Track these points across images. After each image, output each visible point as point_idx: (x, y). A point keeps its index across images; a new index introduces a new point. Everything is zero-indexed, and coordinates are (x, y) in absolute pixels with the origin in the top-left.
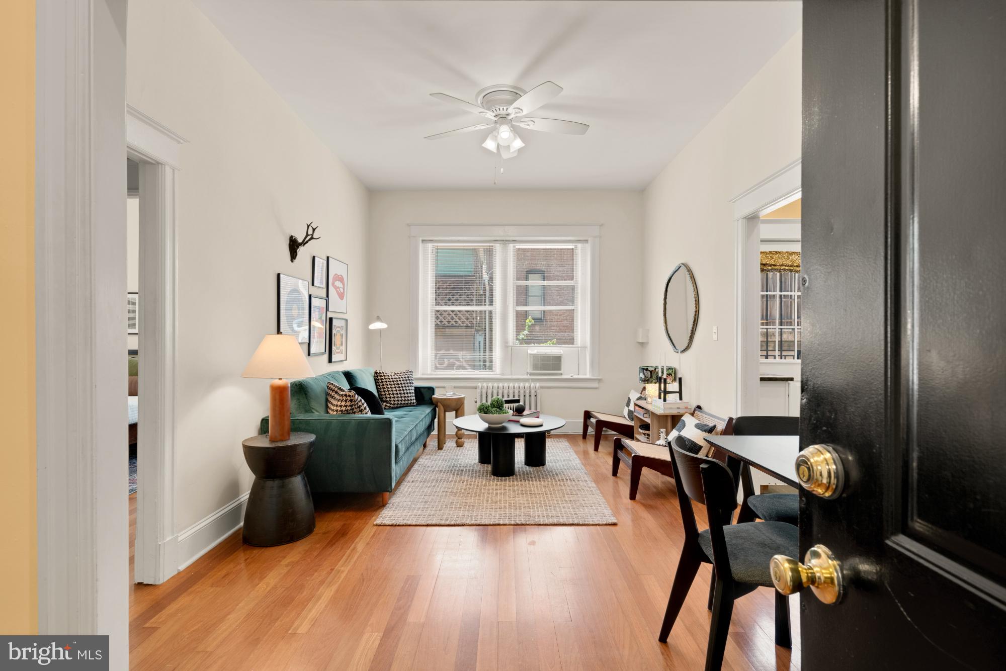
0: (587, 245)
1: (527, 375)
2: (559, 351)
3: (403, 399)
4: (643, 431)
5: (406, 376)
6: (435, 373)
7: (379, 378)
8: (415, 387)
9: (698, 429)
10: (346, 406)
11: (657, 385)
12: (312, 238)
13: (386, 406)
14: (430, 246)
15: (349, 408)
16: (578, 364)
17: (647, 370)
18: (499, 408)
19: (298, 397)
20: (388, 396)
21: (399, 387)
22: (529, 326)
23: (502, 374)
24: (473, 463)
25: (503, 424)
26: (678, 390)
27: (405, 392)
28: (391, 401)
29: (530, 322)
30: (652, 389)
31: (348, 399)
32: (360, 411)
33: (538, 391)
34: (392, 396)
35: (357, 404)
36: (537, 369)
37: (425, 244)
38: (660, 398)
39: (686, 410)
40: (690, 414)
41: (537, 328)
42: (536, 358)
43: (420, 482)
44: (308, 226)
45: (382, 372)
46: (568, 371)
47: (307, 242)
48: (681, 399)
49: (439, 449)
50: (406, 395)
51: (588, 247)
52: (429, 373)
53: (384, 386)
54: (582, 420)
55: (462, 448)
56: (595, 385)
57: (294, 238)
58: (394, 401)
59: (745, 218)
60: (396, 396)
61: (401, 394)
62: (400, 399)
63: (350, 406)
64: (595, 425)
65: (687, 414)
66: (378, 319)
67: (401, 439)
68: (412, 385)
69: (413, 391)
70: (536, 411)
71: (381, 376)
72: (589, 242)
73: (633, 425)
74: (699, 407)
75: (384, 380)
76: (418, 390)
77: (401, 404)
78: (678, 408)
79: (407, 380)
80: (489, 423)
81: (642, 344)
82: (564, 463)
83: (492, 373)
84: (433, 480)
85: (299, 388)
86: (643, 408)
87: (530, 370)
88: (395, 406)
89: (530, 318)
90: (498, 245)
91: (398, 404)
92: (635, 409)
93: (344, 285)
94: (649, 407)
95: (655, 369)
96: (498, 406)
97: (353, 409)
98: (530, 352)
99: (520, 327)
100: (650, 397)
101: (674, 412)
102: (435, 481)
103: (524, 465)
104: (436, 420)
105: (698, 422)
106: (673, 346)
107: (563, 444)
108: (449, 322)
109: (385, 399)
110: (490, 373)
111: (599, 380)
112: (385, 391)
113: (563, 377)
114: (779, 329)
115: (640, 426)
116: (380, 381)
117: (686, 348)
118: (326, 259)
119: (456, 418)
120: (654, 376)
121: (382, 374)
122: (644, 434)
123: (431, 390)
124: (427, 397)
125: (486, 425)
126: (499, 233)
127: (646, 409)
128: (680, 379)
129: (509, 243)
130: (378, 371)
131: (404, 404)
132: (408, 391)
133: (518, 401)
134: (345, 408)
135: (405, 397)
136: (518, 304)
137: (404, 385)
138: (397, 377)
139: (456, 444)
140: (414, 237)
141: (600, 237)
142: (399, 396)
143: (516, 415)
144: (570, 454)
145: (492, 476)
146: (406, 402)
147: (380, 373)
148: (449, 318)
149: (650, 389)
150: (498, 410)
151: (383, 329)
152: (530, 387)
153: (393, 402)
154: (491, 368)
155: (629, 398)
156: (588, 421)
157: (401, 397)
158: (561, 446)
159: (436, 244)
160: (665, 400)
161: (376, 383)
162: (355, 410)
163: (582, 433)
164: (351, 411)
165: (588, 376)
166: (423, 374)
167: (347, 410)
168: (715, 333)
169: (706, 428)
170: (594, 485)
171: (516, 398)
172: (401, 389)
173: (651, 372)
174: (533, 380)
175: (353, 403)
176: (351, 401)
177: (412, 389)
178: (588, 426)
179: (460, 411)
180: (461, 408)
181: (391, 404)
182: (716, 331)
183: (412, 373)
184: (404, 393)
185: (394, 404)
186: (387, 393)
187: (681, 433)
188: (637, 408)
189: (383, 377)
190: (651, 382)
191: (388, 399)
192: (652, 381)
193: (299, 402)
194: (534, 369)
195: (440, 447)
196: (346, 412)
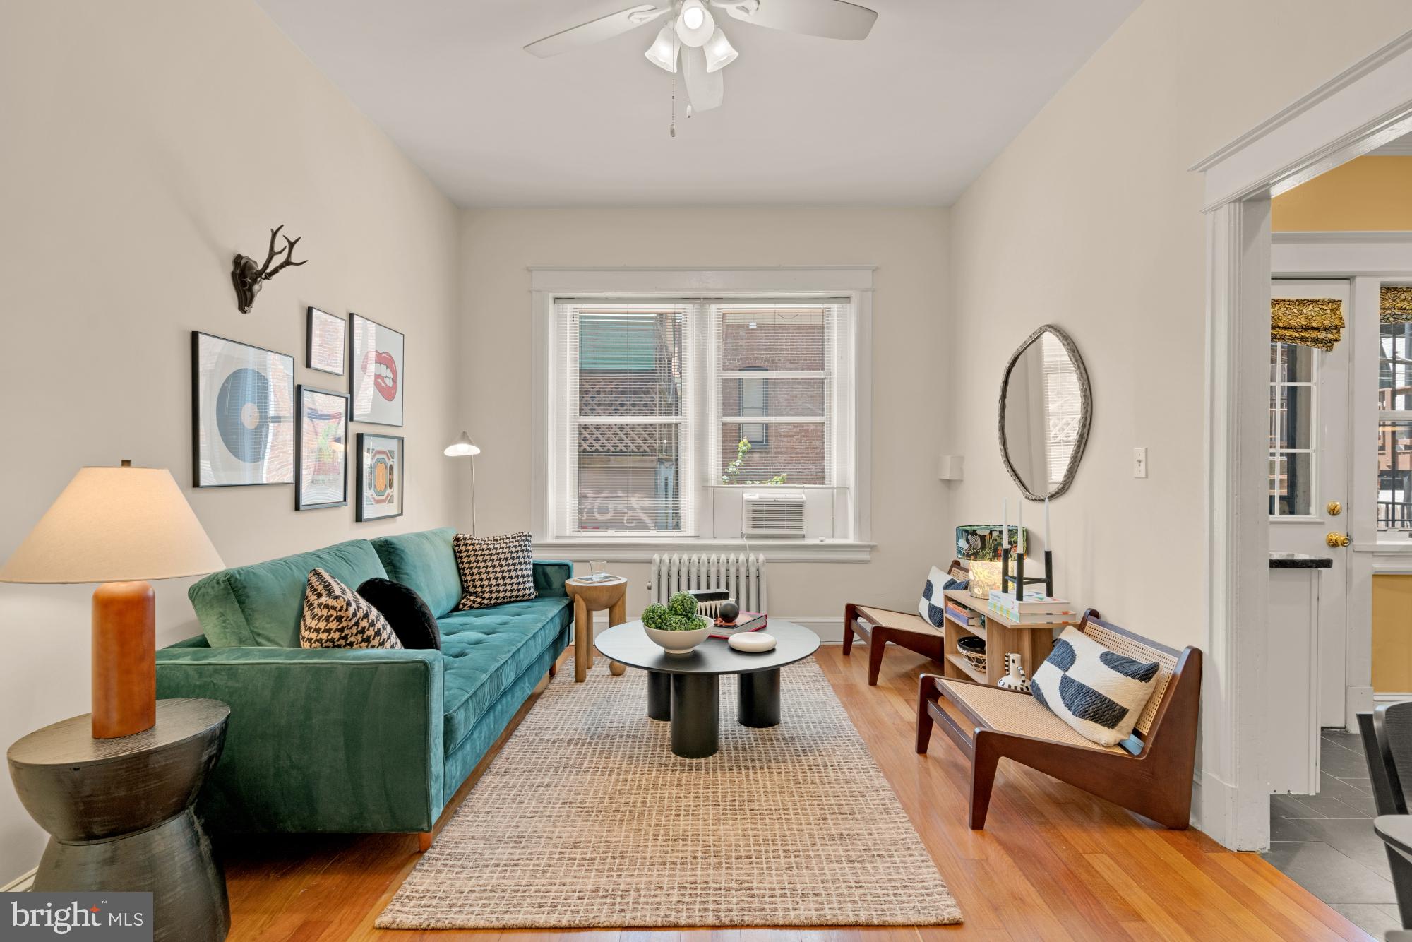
0: (847, 306)
1: (742, 537)
2: (797, 496)
3: (509, 587)
4: (969, 653)
5: (517, 544)
6: (579, 534)
7: (463, 548)
8: (534, 565)
9: (1114, 668)
10: (329, 631)
11: (999, 564)
12: (287, 263)
13: (474, 602)
14: (569, 308)
15: (337, 635)
16: (833, 518)
17: (974, 533)
18: (686, 616)
19: (222, 610)
20: (478, 583)
21: (501, 566)
22: (743, 451)
23: (697, 537)
24: (637, 717)
25: (696, 648)
26: (1043, 576)
27: (513, 574)
28: (483, 592)
29: (745, 445)
30: (985, 572)
31: (331, 616)
32: (364, 640)
33: (762, 570)
34: (486, 583)
35: (357, 624)
36: (761, 528)
37: (561, 306)
38: (1005, 590)
39: (1065, 618)
40: (1075, 626)
41: (756, 456)
42: (757, 507)
43: (521, 774)
44: (274, 234)
45: (468, 537)
46: (816, 533)
47: (276, 271)
48: (1050, 593)
49: (577, 681)
50: (515, 580)
51: (851, 309)
52: (568, 535)
53: (472, 565)
54: (842, 620)
55: (621, 677)
56: (865, 556)
57: (243, 261)
58: (491, 592)
59: (1240, 200)
60: (494, 582)
61: (504, 578)
62: (502, 588)
63: (338, 630)
64: (870, 635)
65: (1070, 628)
66: (465, 437)
67: (467, 696)
68: (527, 560)
69: (530, 572)
70: (759, 615)
71: (466, 545)
72: (852, 300)
73: (943, 635)
74: (1094, 614)
75: (472, 553)
76: (539, 569)
77: (504, 598)
78: (1048, 614)
79: (517, 552)
80: (666, 647)
81: (948, 483)
82: (815, 719)
83: (680, 534)
84: (549, 767)
85: (225, 589)
86: (965, 607)
87: (747, 530)
88: (493, 602)
89: (744, 440)
90: (690, 306)
91: (497, 598)
92: (946, 606)
93: (394, 372)
94: (978, 605)
95: (991, 532)
96: (685, 612)
97: (346, 637)
98: (747, 497)
99: (728, 453)
100: (979, 586)
101: (1040, 622)
102: (552, 770)
103: (736, 724)
104: (573, 625)
105: (1105, 650)
106: (1022, 488)
107: (808, 667)
108: (615, 446)
109: (472, 590)
110: (676, 534)
111: (872, 548)
112: (472, 574)
113: (807, 542)
114: (1282, 454)
115: (960, 641)
116: (464, 554)
117: (1057, 493)
118: (346, 317)
119: (610, 627)
120: (989, 545)
121: (469, 542)
122: (970, 658)
123: (566, 569)
124: (556, 584)
125: (661, 650)
126: (693, 284)
127: (971, 610)
128: (1048, 555)
129: (709, 304)
130: (461, 536)
131: (510, 597)
132: (519, 573)
133: (724, 596)
134: (326, 634)
135: (512, 584)
136: (726, 412)
137: (510, 562)
138: (498, 546)
139: (611, 670)
140: (539, 291)
141: (873, 291)
142: (501, 582)
143: (721, 626)
144: (825, 694)
145: (673, 755)
146: (515, 594)
147: (465, 539)
148: (616, 440)
149: (980, 570)
150: (684, 620)
151: (475, 456)
152: (747, 560)
153: (487, 595)
154: (677, 526)
155: (928, 581)
156: (853, 623)
157: (505, 585)
158: (805, 673)
159: (579, 306)
160: (1020, 596)
161: (456, 558)
162: (351, 639)
163: (842, 643)
164: (342, 642)
165: (851, 540)
166: (557, 537)
167: (332, 640)
168: (1140, 461)
169: (1135, 668)
170: (886, 783)
171: (723, 589)
172: (505, 568)
173: (983, 538)
174: (753, 548)
175: (344, 624)
176: (339, 619)
177: (526, 569)
178: (853, 633)
179: (617, 610)
180: (620, 603)
181: (484, 598)
182: (1142, 458)
183: (528, 538)
184: (511, 577)
185: (490, 599)
186: (476, 577)
187: (1067, 673)
188: (951, 605)
189: (471, 548)
190: (983, 558)
191: (479, 590)
192: (985, 556)
193: (224, 622)
194: (754, 527)
195: (579, 678)
196: (329, 644)
